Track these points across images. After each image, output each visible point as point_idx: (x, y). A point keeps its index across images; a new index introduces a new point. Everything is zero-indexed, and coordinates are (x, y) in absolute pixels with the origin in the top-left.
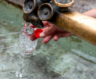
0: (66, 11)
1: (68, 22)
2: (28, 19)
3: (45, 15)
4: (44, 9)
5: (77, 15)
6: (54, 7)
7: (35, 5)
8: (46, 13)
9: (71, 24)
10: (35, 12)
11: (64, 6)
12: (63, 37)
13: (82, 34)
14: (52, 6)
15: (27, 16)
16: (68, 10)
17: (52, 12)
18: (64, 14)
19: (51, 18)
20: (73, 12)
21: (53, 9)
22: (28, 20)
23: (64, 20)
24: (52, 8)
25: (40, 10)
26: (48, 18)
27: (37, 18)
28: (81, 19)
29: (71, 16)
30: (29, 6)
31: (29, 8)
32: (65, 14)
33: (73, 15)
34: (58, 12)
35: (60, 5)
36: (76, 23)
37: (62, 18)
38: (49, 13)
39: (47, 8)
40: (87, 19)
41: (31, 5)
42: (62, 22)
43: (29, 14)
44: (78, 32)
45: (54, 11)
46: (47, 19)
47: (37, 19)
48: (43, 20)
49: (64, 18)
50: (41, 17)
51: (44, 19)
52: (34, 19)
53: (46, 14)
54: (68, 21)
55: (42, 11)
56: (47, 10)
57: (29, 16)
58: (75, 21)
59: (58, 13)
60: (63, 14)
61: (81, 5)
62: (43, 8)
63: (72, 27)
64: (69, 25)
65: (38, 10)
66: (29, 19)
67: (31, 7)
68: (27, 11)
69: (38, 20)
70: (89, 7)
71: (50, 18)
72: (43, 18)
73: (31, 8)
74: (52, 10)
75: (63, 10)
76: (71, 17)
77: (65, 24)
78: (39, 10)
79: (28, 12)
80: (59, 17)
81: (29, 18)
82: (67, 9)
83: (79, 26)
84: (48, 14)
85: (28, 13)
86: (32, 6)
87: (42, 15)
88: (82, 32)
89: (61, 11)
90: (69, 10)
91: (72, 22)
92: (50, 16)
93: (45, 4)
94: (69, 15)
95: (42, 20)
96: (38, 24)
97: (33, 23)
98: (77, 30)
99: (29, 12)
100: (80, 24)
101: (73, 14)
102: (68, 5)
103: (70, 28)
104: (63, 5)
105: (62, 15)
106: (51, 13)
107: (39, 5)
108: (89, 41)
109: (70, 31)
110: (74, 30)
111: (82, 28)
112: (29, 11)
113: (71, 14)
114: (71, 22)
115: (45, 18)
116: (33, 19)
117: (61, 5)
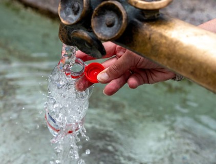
0: (154, 17)
1: (160, 44)
2: (69, 38)
3: (107, 28)
4: (106, 13)
5: (179, 27)
6: (128, 10)
7: (85, 6)
8: (111, 22)
9: (166, 48)
10: (85, 22)
11: (151, 7)
12: (149, 83)
13: (191, 69)
14: (124, 7)
15: (69, 32)
16: (158, 16)
17: (124, 21)
18: (150, 24)
19: (121, 35)
20: (171, 21)
21: (126, 13)
22: (69, 40)
23: (150, 38)
24: (123, 12)
25: (96, 16)
26: (116, 33)
27: (91, 34)
28: (187, 36)
29: (166, 29)
30: (73, 7)
31: (71, 12)
32: (153, 25)
33: (170, 27)
34: (136, 20)
35: (141, 4)
36: (176, 45)
37: (146, 34)
38: (116, 23)
39: (112, 12)
40: (202, 35)
41: (76, 6)
42: (146, 44)
43: (73, 27)
44: (181, 65)
45: (127, 19)
46: (112, 37)
47: (90, 38)
48: (103, 38)
49: (150, 35)
50: (100, 33)
51: (106, 36)
52: (83, 36)
53: (110, 25)
54: (159, 42)
55: (101, 18)
56: (113, 16)
57: (73, 29)
58: (175, 40)
59: (136, 23)
60: (147, 25)
61: (187, 10)
62: (104, 11)
63: (169, 54)
64: (162, 51)
65: (92, 17)
66: (72, 37)
67: (76, 10)
68: (68, 19)
69: (93, 38)
70: (205, 14)
71: (119, 35)
72: (104, 33)
73: (76, 13)
74: (124, 17)
75: (147, 16)
76: (166, 31)
77: (153, 47)
78: (94, 17)
79: (69, 22)
80: (138, 32)
81: (73, 34)
82: (156, 15)
83: (183, 52)
84: (115, 26)
85: (69, 24)
86: (79, 9)
87: (102, 28)
88: (190, 64)
89: (145, 18)
90: (161, 15)
91: (168, 43)
92: (118, 31)
93: (109, 3)
94: (162, 26)
95: (101, 39)
96: (94, 48)
97: (80, 47)
98: (179, 61)
99: (73, 22)
100: (187, 47)
101: (171, 24)
102: (160, 4)
103: (165, 55)
104: (148, 5)
105: (146, 28)
106: (122, 23)
107: (93, 6)
108: (207, 86)
109: (164, 63)
110: (172, 60)
111: (191, 57)
112: (71, 19)
113: (165, 24)
114: (165, 43)
115: (109, 34)
116: (81, 37)
117: (144, 5)
